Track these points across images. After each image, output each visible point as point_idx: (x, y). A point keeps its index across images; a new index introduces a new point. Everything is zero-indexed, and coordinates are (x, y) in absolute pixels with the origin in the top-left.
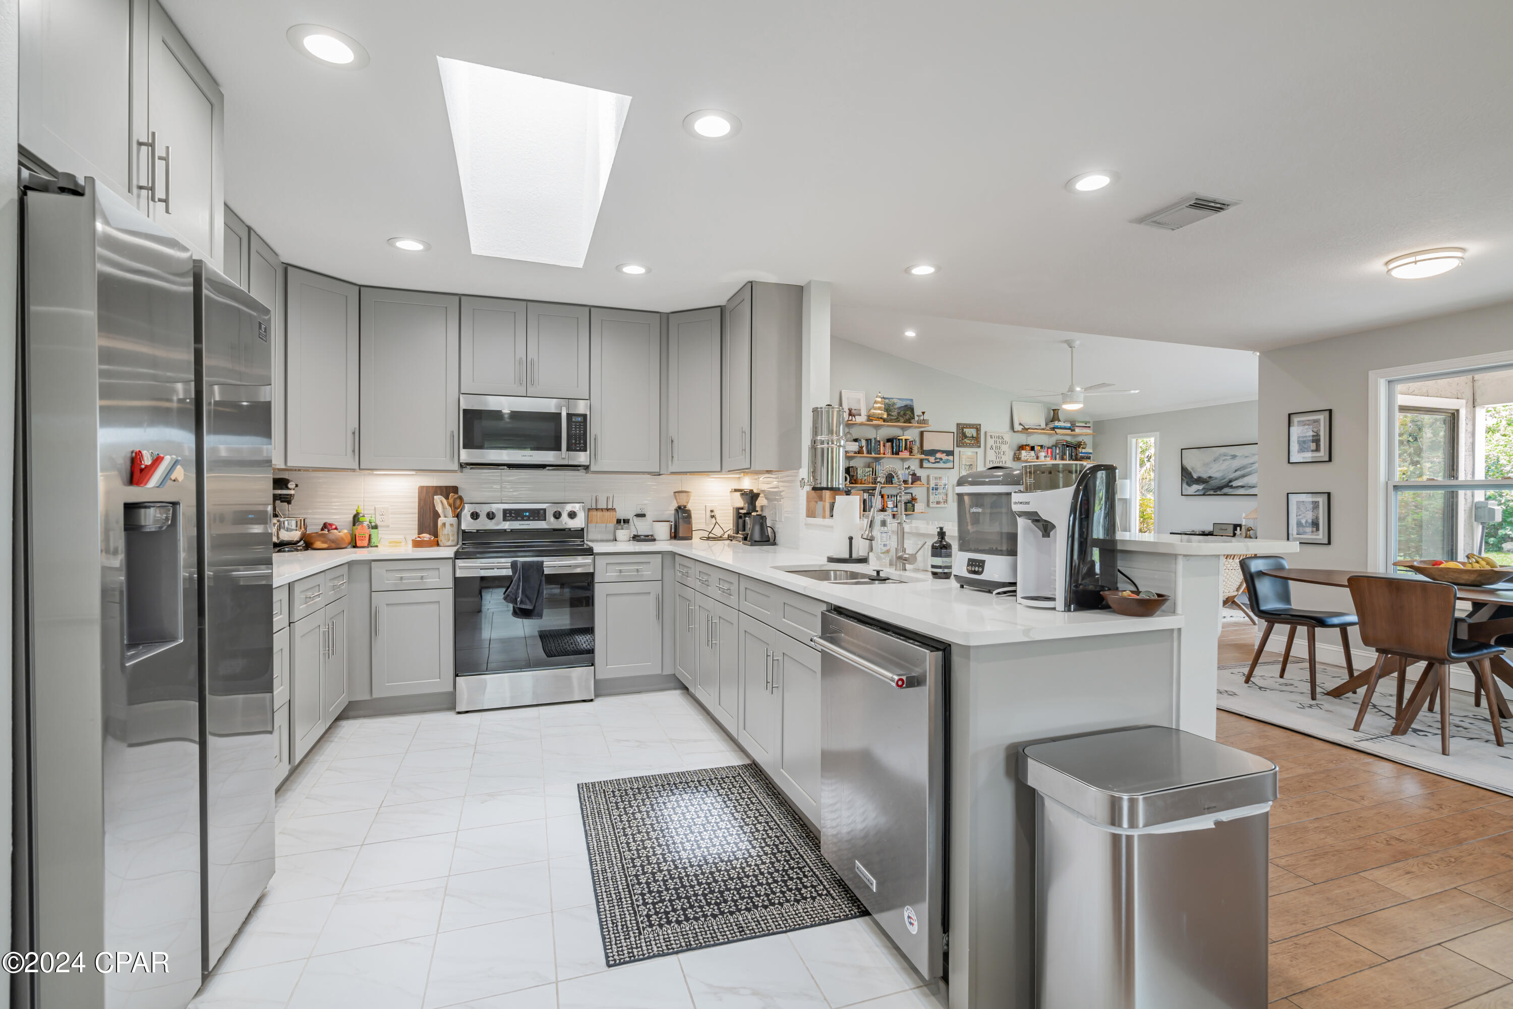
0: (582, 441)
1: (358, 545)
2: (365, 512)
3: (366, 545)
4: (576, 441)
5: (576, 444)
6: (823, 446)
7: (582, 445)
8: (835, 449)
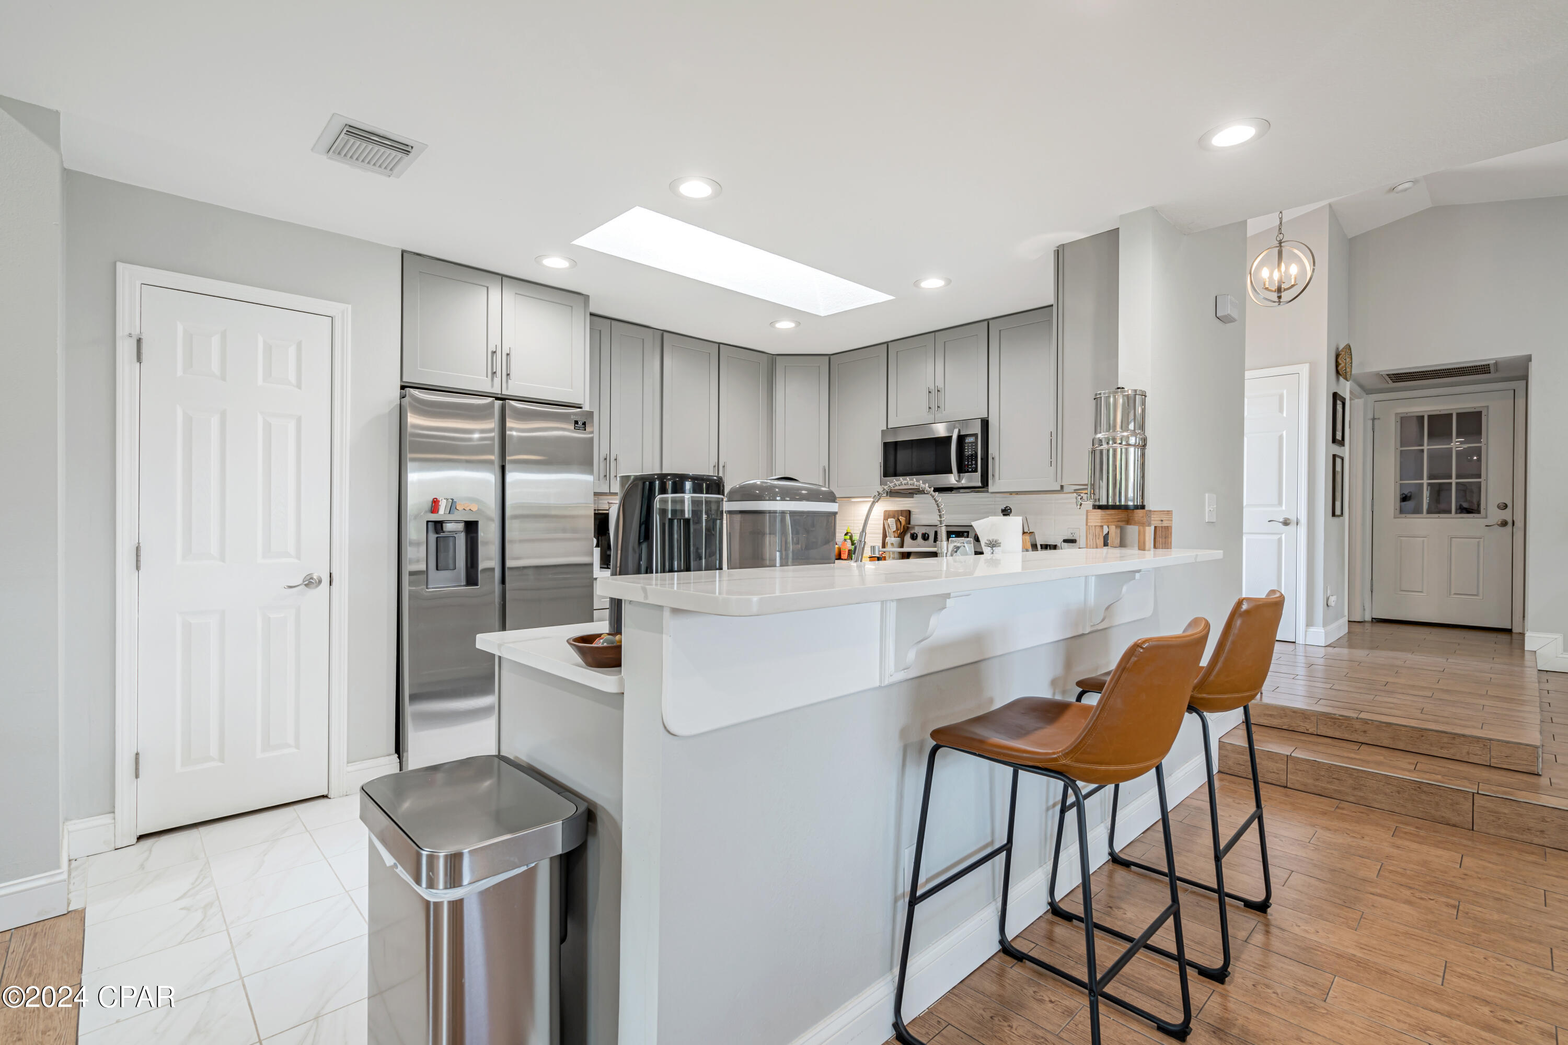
0: (974, 462)
1: (842, 558)
2: (855, 532)
3: (846, 558)
4: (968, 462)
5: (968, 465)
6: (1101, 448)
7: (974, 466)
8: (1119, 450)
